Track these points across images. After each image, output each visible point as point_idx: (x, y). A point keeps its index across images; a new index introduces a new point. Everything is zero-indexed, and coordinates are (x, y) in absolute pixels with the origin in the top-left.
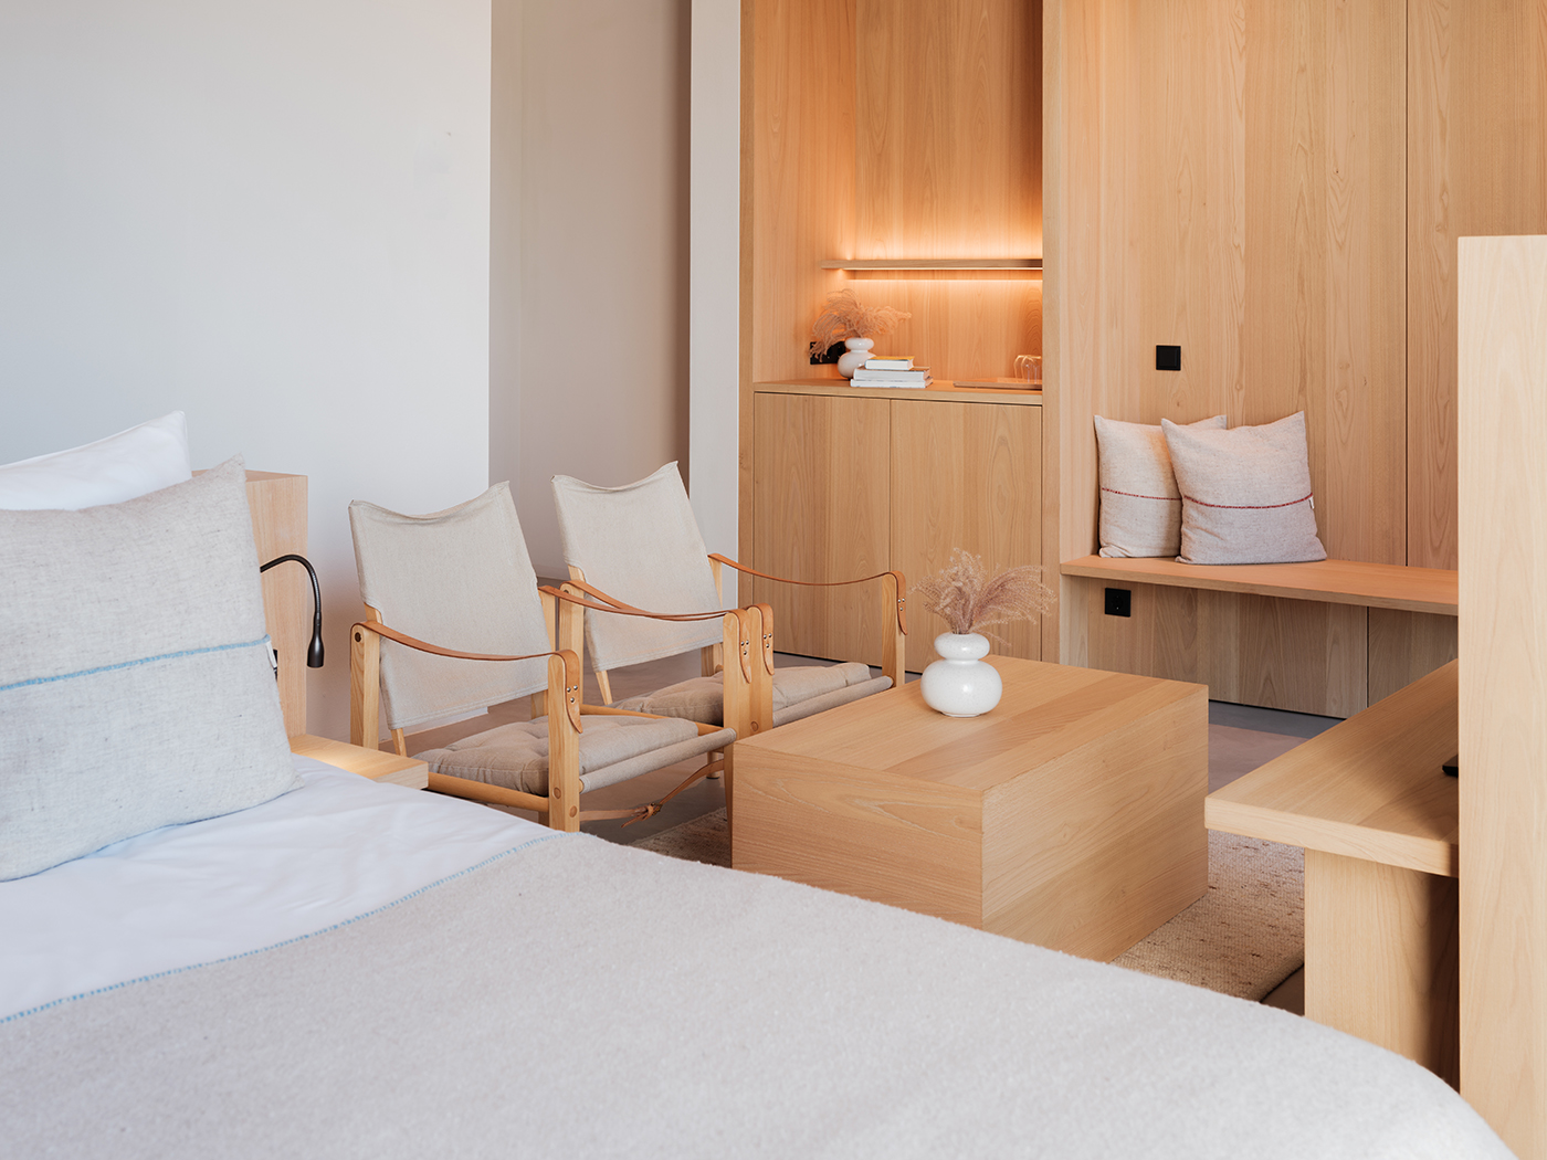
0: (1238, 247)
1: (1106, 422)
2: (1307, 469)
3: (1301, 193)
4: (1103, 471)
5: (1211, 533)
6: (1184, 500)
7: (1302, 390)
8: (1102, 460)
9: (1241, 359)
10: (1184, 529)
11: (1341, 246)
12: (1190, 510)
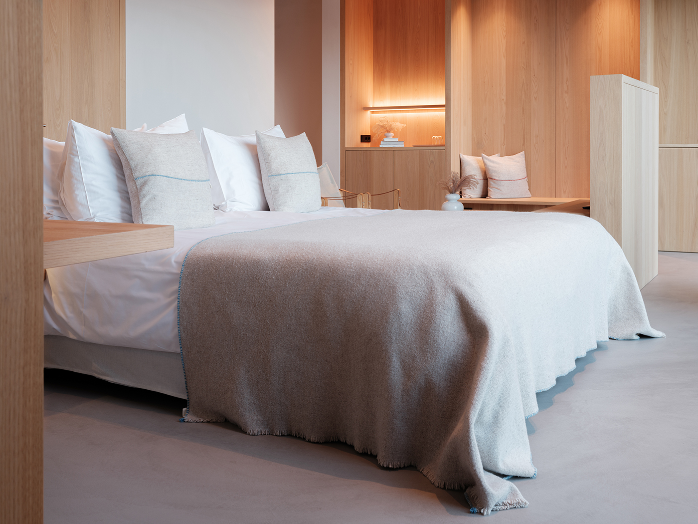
0: (503, 100)
1: (463, 155)
2: (525, 169)
3: (523, 82)
4: (462, 171)
5: (497, 189)
6: (489, 179)
7: (523, 145)
8: (462, 168)
9: (504, 135)
10: (488, 188)
11: (536, 99)
12: (490, 182)
